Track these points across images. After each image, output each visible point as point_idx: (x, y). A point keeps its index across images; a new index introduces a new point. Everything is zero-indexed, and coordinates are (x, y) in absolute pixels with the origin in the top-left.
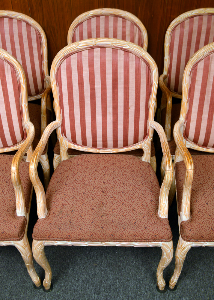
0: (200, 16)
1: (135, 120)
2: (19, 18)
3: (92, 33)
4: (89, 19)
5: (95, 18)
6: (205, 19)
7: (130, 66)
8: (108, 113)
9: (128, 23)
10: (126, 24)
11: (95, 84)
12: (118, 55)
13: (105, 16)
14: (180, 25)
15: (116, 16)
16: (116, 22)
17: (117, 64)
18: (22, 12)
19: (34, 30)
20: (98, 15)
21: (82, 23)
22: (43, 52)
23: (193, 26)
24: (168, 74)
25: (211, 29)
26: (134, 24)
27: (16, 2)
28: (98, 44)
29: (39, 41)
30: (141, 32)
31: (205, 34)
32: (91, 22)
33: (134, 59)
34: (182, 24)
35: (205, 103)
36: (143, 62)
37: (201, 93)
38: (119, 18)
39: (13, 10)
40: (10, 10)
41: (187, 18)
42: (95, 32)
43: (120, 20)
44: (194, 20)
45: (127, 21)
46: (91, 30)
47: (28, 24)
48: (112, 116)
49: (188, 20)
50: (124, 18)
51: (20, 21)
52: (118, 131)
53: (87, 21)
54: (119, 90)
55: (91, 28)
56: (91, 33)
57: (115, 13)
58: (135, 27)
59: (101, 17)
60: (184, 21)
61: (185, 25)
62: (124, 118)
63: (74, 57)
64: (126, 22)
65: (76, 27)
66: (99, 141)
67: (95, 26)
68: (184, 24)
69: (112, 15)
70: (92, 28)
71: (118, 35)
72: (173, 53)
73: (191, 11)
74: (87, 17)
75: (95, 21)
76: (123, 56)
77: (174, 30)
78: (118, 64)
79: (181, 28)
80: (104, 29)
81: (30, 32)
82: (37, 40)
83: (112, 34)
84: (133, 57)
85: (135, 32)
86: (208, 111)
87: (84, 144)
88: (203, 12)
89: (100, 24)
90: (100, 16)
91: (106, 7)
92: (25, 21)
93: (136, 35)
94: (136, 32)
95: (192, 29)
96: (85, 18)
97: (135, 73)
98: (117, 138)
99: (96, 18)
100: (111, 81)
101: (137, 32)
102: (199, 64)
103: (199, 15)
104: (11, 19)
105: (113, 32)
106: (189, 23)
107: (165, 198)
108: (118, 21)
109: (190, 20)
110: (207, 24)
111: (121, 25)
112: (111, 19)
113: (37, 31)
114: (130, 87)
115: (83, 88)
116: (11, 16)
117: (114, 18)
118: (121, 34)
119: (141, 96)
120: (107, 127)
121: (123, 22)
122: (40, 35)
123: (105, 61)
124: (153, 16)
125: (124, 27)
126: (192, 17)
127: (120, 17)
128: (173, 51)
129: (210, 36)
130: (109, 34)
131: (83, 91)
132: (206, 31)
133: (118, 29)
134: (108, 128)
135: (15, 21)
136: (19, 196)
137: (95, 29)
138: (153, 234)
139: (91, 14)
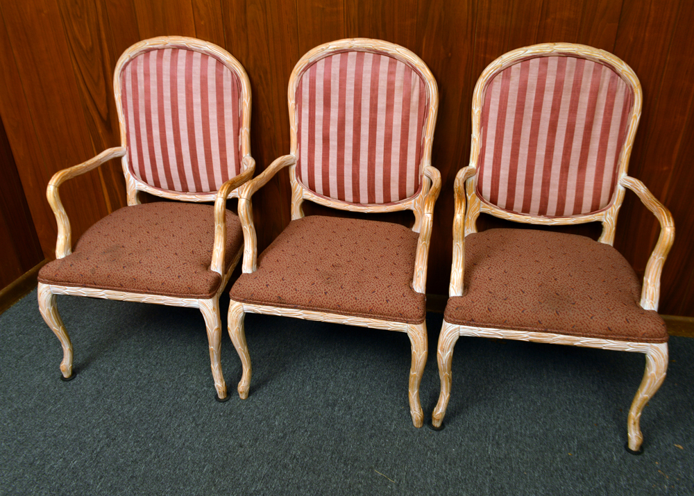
0: (543, 57)
2: (205, 51)
3: (332, 81)
4: (328, 57)
5: (340, 55)
6: (553, 64)
9: (400, 67)
10: (395, 67)
13: (358, 52)
14: (502, 73)
15: (379, 53)
16: (376, 63)
19: (229, 72)
20: (345, 50)
21: (315, 63)
22: (242, 112)
23: (527, 76)
24: (477, 167)
25: (565, 82)
26: (411, 68)
27: (202, 23)
29: (236, 92)
30: (424, 83)
31: (553, 93)
32: (331, 62)
34: (506, 71)
38: (382, 56)
39: (197, 38)
40: (193, 37)
41: (516, 62)
42: (337, 81)
43: (385, 60)
44: (531, 65)
45: (398, 62)
46: (330, 76)
47: (220, 63)
50: (391, 57)
51: (205, 55)
53: (324, 60)
55: (330, 73)
56: (330, 81)
57: (376, 48)
58: (414, 73)
59: (350, 53)
60: (510, 66)
61: (512, 74)
64: (396, 63)
65: (305, 70)
67: (338, 69)
68: (510, 72)
69: (370, 50)
70: (332, 72)
71: (379, 87)
72: (487, 125)
73: (525, 48)
74: (324, 53)
75: (339, 60)
77: (490, 82)
79: (503, 79)
80: (354, 76)
81: (222, 75)
82: (233, 91)
83: (369, 85)
85: (412, 83)
88: (548, 51)
89: (346, 65)
90: (348, 52)
91: (361, 35)
92: (214, 56)
93: (414, 89)
94: (415, 84)
95: (526, 81)
96: (321, 54)
101: (418, 83)
103: (541, 57)
104: (190, 51)
105: (370, 81)
106: (519, 71)
108: (381, 62)
109: (521, 65)
110: (556, 73)
111: (387, 69)
112: (369, 58)
113: (234, 74)
116: (191, 46)
117: (374, 57)
118: (386, 85)
121: (390, 63)
122: (239, 81)
124: (450, 54)
125: (391, 73)
126: (526, 60)
127: (386, 54)
128: (487, 121)
129: (563, 96)
130: (363, 85)
132: (554, 86)
133: (380, 76)
135: (197, 56)
137: (338, 76)
139: (330, 48)
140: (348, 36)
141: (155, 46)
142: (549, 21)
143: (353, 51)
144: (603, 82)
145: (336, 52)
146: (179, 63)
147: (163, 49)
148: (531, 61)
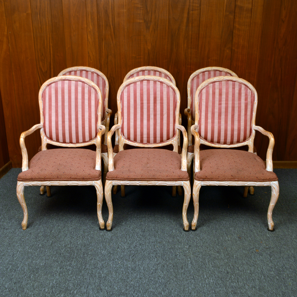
1: (167, 123)
2: (92, 71)
4: (138, 73)
6: (212, 73)
7: (164, 90)
8: (151, 119)
11: (144, 100)
12: (157, 84)
13: (148, 71)
14: (196, 77)
15: (155, 71)
17: (156, 89)
18: (95, 68)
19: (101, 78)
21: (133, 75)
22: (106, 92)
24: (191, 108)
26: (166, 76)
27: (91, 62)
28: (146, 79)
29: (104, 86)
30: (171, 80)
33: (166, 87)
34: (198, 76)
35: (209, 112)
36: (171, 89)
37: (206, 107)
38: (157, 72)
39: (89, 67)
40: (87, 66)
41: (200, 73)
45: (162, 74)
47: (98, 75)
48: (153, 120)
49: (202, 74)
50: (160, 72)
51: (93, 73)
52: (157, 130)
53: (136, 74)
54: (157, 104)
57: (154, 69)
58: (168, 77)
59: (145, 71)
61: (200, 77)
62: (161, 122)
63: (132, 86)
64: (161, 74)
66: (145, 138)
69: (152, 70)
72: (193, 94)
73: (203, 69)
74: (136, 71)
75: (142, 73)
76: (160, 85)
77: (193, 80)
78: (157, 89)
81: (99, 79)
82: (103, 85)
84: (165, 86)
86: (211, 117)
87: (135, 140)
88: (210, 69)
92: (96, 73)
96: (135, 72)
97: (166, 95)
98: (156, 135)
100: (153, 98)
102: (203, 90)
103: (208, 71)
106: (202, 76)
107: (185, 157)
108: (156, 74)
113: (103, 79)
114: (164, 102)
115: (137, 103)
116: (87, 70)
119: (170, 108)
120: (150, 127)
122: (105, 82)
123: (150, 87)
124: (179, 71)
126: (204, 72)
128: (193, 93)
131: (136, 104)
134: (150, 128)
135: (90, 73)
136: (98, 157)
138: (178, 175)
139: (138, 69)
140: (144, 66)
141: (73, 70)
142: (210, 60)
143: (146, 70)
145: (141, 71)
147: (77, 71)
148: (205, 73)
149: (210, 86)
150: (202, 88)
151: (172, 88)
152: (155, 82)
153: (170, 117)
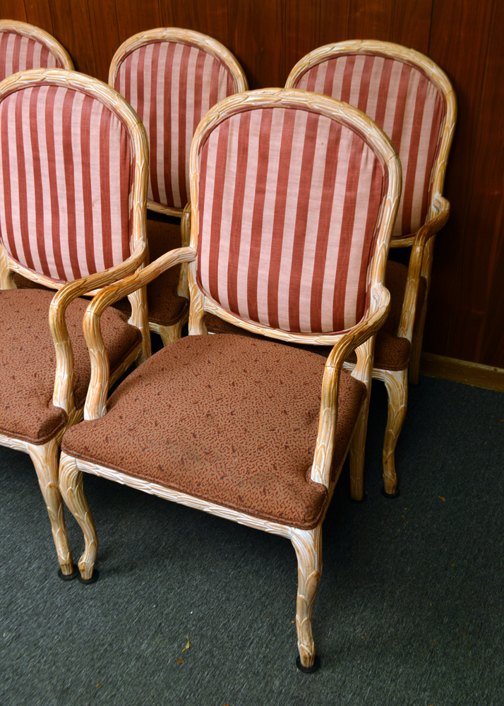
0: (350, 55)
1: (103, 231)
2: (33, 36)
3: (145, 72)
4: (143, 46)
6: (360, 63)
7: (92, 123)
8: (60, 210)
9: (209, 60)
10: (204, 60)
11: (40, 149)
12: (74, 101)
13: (170, 42)
14: (309, 72)
15: (189, 45)
16: (186, 54)
17: (70, 118)
18: (41, 27)
19: (54, 58)
20: (158, 40)
21: (131, 52)
23: (333, 75)
25: (371, 85)
26: (219, 62)
27: (32, 7)
30: (233, 79)
31: (358, 96)
32: (145, 52)
33: (101, 111)
34: (313, 69)
36: (116, 119)
37: (214, 194)
38: (192, 48)
39: (28, 22)
41: (323, 59)
42: (150, 73)
43: (195, 51)
44: (337, 64)
45: (207, 55)
46: (143, 67)
47: (45, 48)
48: (66, 215)
49: (326, 63)
50: (201, 49)
51: (32, 41)
52: (78, 248)
53: (139, 50)
54: (75, 167)
55: (143, 64)
56: (143, 73)
57: (186, 39)
58: (222, 68)
59: (162, 44)
60: (318, 64)
61: (318, 73)
62: (86, 223)
63: (13, 99)
64: (204, 56)
65: (122, 60)
66: (50, 263)
67: (150, 60)
68: (317, 71)
69: (181, 41)
70: (145, 63)
71: (188, 82)
73: (332, 45)
74: (140, 42)
75: (152, 50)
76: (82, 103)
77: (299, 80)
78: (73, 117)
79: (309, 78)
80: (164, 68)
83: (178, 78)
84: (99, 107)
85: (220, 78)
86: (230, 233)
87: (30, 264)
88: (356, 48)
89: (158, 56)
90: (160, 42)
91: (175, 25)
92: (41, 42)
93: (221, 85)
94: (222, 79)
95: (331, 82)
96: (136, 44)
97: (98, 138)
98: (78, 263)
99: (154, 46)
100: (62, 147)
101: (225, 79)
102: (211, 136)
103: (348, 55)
104: (19, 36)
105: (179, 75)
106: (326, 70)
108: (190, 55)
109: (329, 64)
110: (361, 74)
111: (195, 62)
112: (179, 49)
114: (91, 163)
115: (24, 156)
116: (20, 31)
117: (184, 48)
118: (194, 80)
119: (111, 183)
120: (59, 236)
121: (200, 56)
123: (53, 108)
124: (262, 49)
125: (199, 66)
126: (333, 57)
127: (196, 46)
129: (368, 100)
130: (172, 78)
131: (24, 160)
132: (359, 88)
133: (189, 69)
134: (61, 238)
135: (25, 41)
137: (150, 67)
139: (145, 36)
142: (358, 14)
143: (165, 41)
144: (411, 86)
145: (149, 42)
146: (8, 47)
148: (339, 59)
149: (233, 121)
150: (208, 128)
151: (120, 117)
152: (71, 91)
153: (112, 212)
